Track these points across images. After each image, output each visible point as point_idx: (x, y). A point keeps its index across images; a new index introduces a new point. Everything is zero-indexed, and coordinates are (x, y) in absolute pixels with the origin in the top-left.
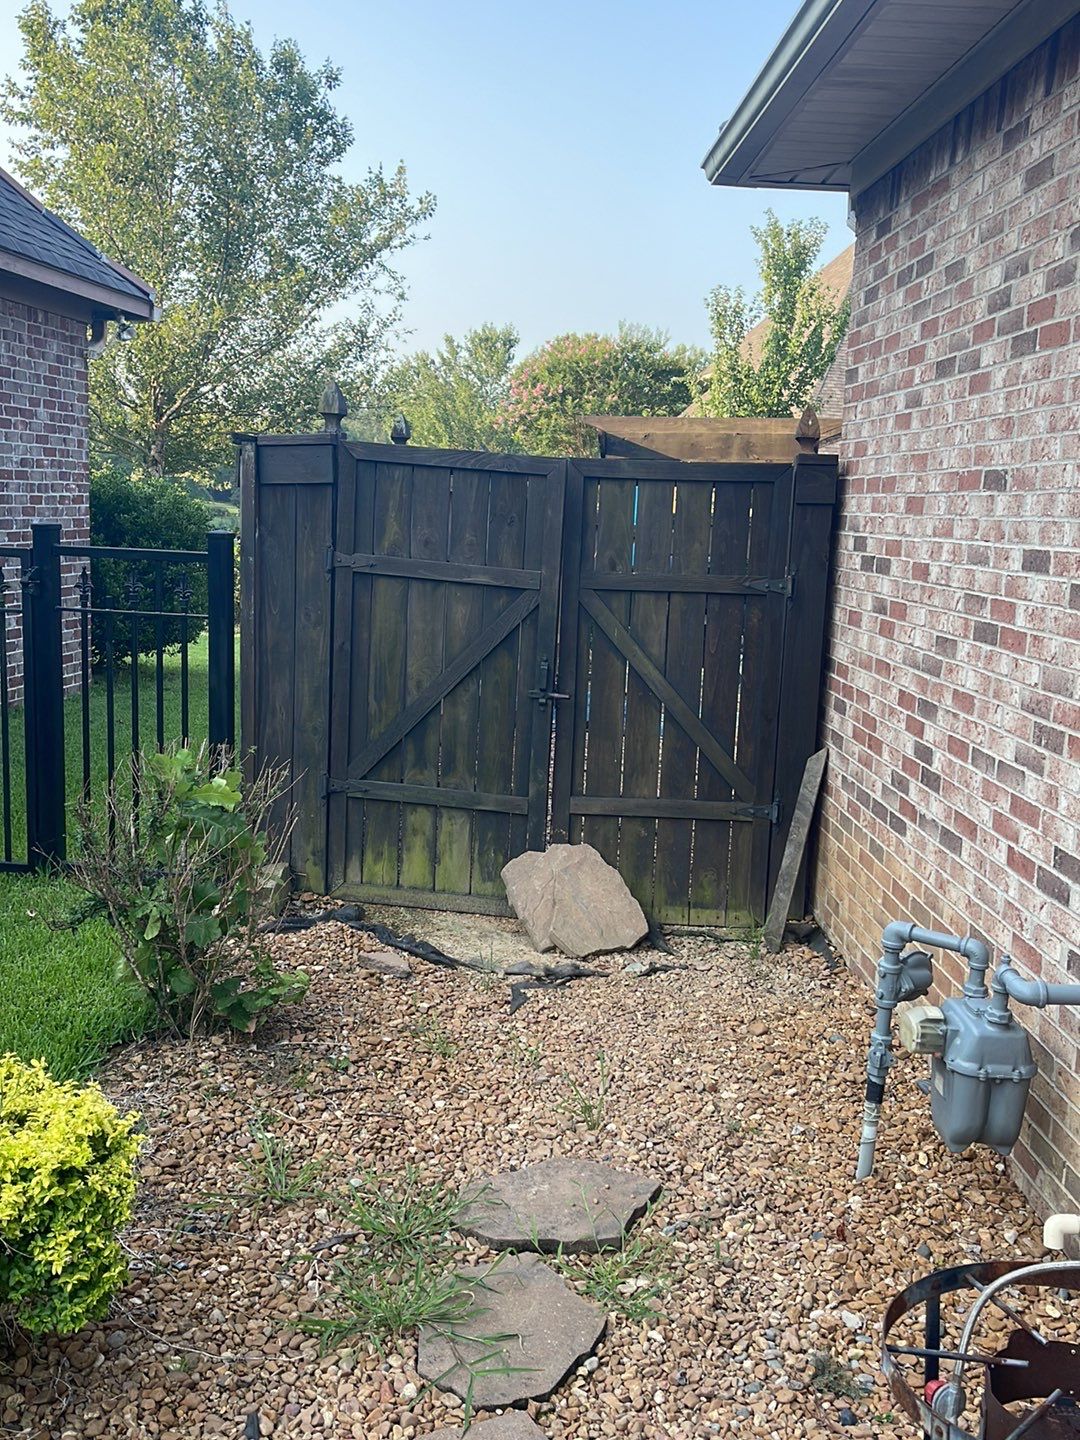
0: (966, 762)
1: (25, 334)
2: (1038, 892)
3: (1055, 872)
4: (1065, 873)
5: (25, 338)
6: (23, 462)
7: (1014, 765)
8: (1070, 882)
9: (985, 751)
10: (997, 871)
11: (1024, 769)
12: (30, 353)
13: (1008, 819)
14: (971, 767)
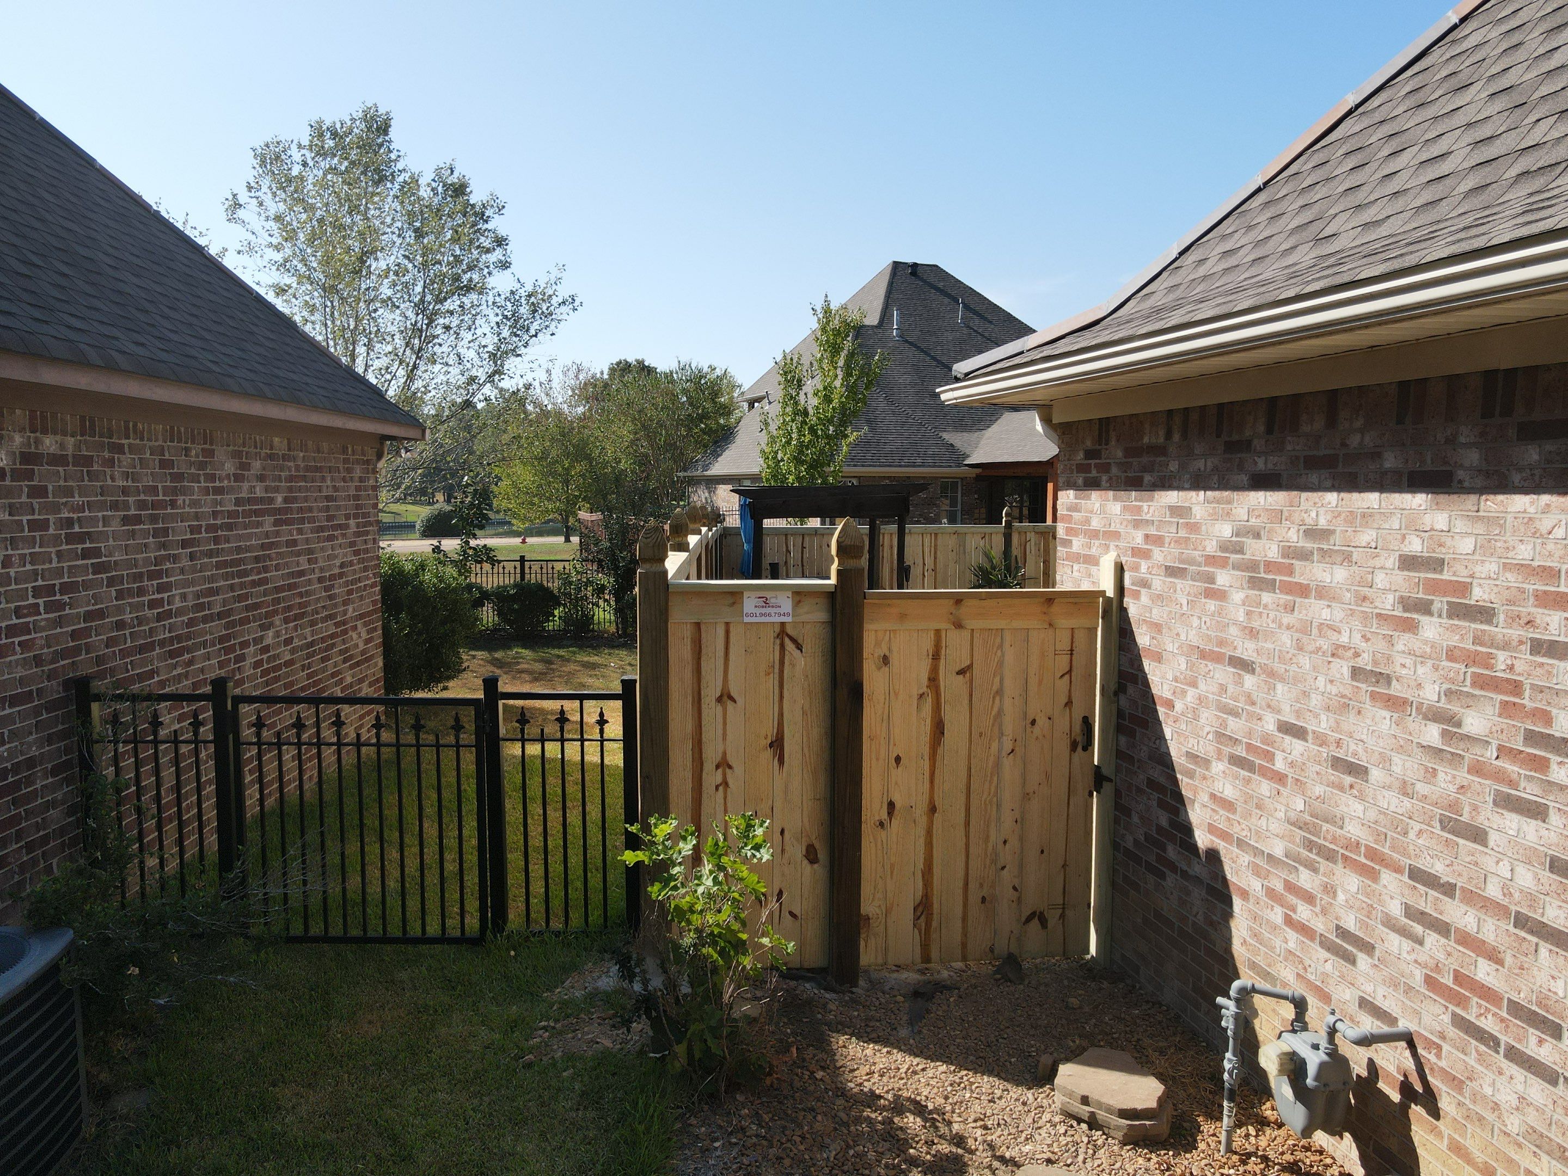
0: (1231, 844)
1: (341, 466)
2: (1319, 949)
3: (1338, 941)
4: (1348, 943)
5: (341, 468)
6: (342, 566)
7: (1285, 859)
8: (1354, 951)
9: (1252, 843)
10: (1275, 927)
11: (1297, 865)
12: (344, 480)
13: (1282, 895)
14: (1236, 850)
